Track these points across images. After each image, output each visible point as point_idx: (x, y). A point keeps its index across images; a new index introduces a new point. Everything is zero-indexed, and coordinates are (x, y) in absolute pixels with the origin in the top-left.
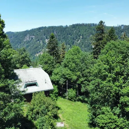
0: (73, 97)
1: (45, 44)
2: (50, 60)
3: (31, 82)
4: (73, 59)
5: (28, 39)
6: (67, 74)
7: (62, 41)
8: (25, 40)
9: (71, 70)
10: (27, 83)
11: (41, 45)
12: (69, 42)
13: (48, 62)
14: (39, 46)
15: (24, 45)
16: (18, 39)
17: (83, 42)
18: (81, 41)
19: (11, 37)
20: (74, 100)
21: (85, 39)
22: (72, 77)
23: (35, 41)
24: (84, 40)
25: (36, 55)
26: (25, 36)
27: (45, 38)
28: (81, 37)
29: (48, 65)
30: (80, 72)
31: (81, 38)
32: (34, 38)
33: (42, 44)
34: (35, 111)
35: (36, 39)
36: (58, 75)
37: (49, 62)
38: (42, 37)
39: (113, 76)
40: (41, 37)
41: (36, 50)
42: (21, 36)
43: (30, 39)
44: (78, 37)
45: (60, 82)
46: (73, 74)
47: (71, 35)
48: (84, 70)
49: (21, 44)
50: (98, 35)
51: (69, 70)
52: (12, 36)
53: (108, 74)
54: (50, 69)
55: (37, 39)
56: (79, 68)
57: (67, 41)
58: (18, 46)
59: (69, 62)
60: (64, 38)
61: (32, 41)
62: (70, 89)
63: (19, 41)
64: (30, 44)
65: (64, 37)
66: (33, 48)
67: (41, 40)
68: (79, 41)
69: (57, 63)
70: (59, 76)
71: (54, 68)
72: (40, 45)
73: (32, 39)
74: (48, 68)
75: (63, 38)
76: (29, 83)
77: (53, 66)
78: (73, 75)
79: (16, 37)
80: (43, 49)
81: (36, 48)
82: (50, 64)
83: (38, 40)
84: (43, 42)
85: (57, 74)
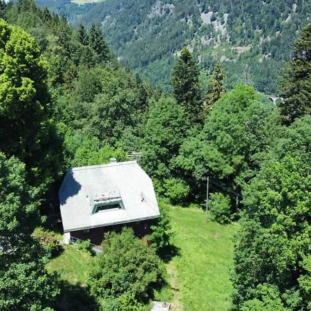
0: (222, 214)
1: (200, 26)
2: (177, 118)
3: (108, 201)
4: (227, 123)
5: (158, 12)
6: (211, 160)
7: (242, 19)
8: (150, 16)
9: (220, 150)
10: (100, 202)
11: (190, 28)
12: (260, 20)
13: (170, 122)
14: (184, 32)
15: (147, 27)
16: (135, 11)
17: (299, 21)
18: (293, 18)
19: (118, 8)
20: (222, 222)
21: (305, 14)
22: (221, 167)
23: (174, 16)
24: (303, 15)
25: (175, 55)
26: (151, 4)
27: (200, 10)
28: (295, 6)
29: (169, 129)
30: (243, 157)
31: (294, 10)
32: (171, 11)
33: (191, 25)
34: (103, 279)
35: (176, 11)
36: (191, 156)
37: (173, 123)
38: (192, 8)
39: (289, 221)
40: (190, 7)
41: (175, 41)
42: (142, 5)
43: (164, 12)
44: (287, 8)
45: (195, 174)
46: (225, 159)
47: (269, 3)
48: (254, 152)
49: (142, 25)
50: (298, 63)
51: (216, 150)
52: (121, 4)
53: (277, 214)
54: (175, 140)
55: (180, 14)
56: (241, 145)
57: (256, 18)
58: (133, 32)
59: (218, 129)
60: (248, 10)
61: (167, 18)
62: (216, 193)
63: (137, 17)
64: (162, 24)
65: (250, 8)
66: (169, 37)
67: (190, 15)
68: (289, 17)
69: (194, 122)
70: (195, 158)
71: (185, 136)
72: (187, 28)
73: (168, 11)
74: (171, 136)
75: (245, 10)
76: (103, 202)
77: (182, 131)
78: (224, 161)
79: (130, 8)
80: (194, 40)
81: (177, 35)
82: (175, 126)
83: (183, 16)
84: (195, 22)
85: (190, 152)
